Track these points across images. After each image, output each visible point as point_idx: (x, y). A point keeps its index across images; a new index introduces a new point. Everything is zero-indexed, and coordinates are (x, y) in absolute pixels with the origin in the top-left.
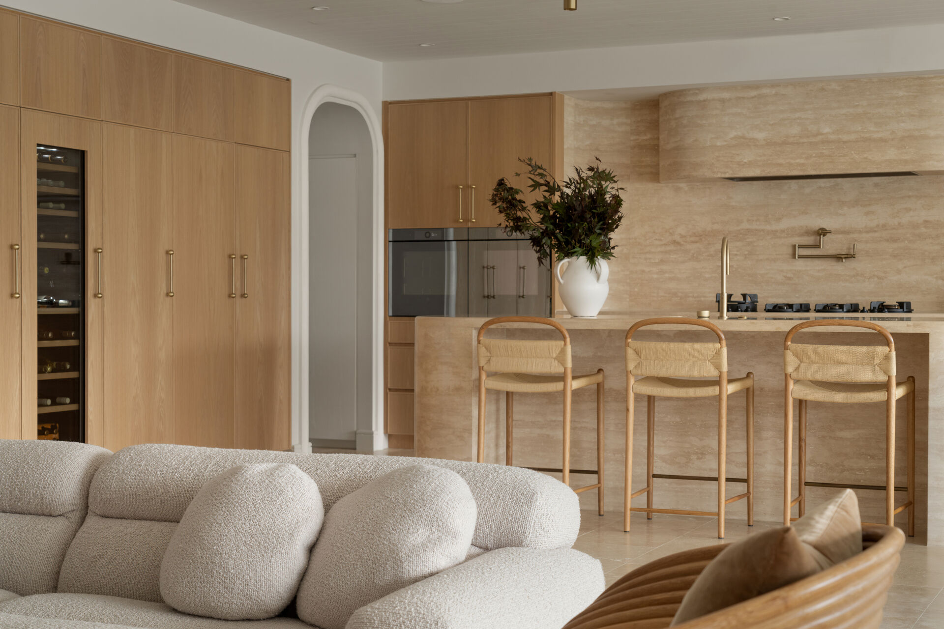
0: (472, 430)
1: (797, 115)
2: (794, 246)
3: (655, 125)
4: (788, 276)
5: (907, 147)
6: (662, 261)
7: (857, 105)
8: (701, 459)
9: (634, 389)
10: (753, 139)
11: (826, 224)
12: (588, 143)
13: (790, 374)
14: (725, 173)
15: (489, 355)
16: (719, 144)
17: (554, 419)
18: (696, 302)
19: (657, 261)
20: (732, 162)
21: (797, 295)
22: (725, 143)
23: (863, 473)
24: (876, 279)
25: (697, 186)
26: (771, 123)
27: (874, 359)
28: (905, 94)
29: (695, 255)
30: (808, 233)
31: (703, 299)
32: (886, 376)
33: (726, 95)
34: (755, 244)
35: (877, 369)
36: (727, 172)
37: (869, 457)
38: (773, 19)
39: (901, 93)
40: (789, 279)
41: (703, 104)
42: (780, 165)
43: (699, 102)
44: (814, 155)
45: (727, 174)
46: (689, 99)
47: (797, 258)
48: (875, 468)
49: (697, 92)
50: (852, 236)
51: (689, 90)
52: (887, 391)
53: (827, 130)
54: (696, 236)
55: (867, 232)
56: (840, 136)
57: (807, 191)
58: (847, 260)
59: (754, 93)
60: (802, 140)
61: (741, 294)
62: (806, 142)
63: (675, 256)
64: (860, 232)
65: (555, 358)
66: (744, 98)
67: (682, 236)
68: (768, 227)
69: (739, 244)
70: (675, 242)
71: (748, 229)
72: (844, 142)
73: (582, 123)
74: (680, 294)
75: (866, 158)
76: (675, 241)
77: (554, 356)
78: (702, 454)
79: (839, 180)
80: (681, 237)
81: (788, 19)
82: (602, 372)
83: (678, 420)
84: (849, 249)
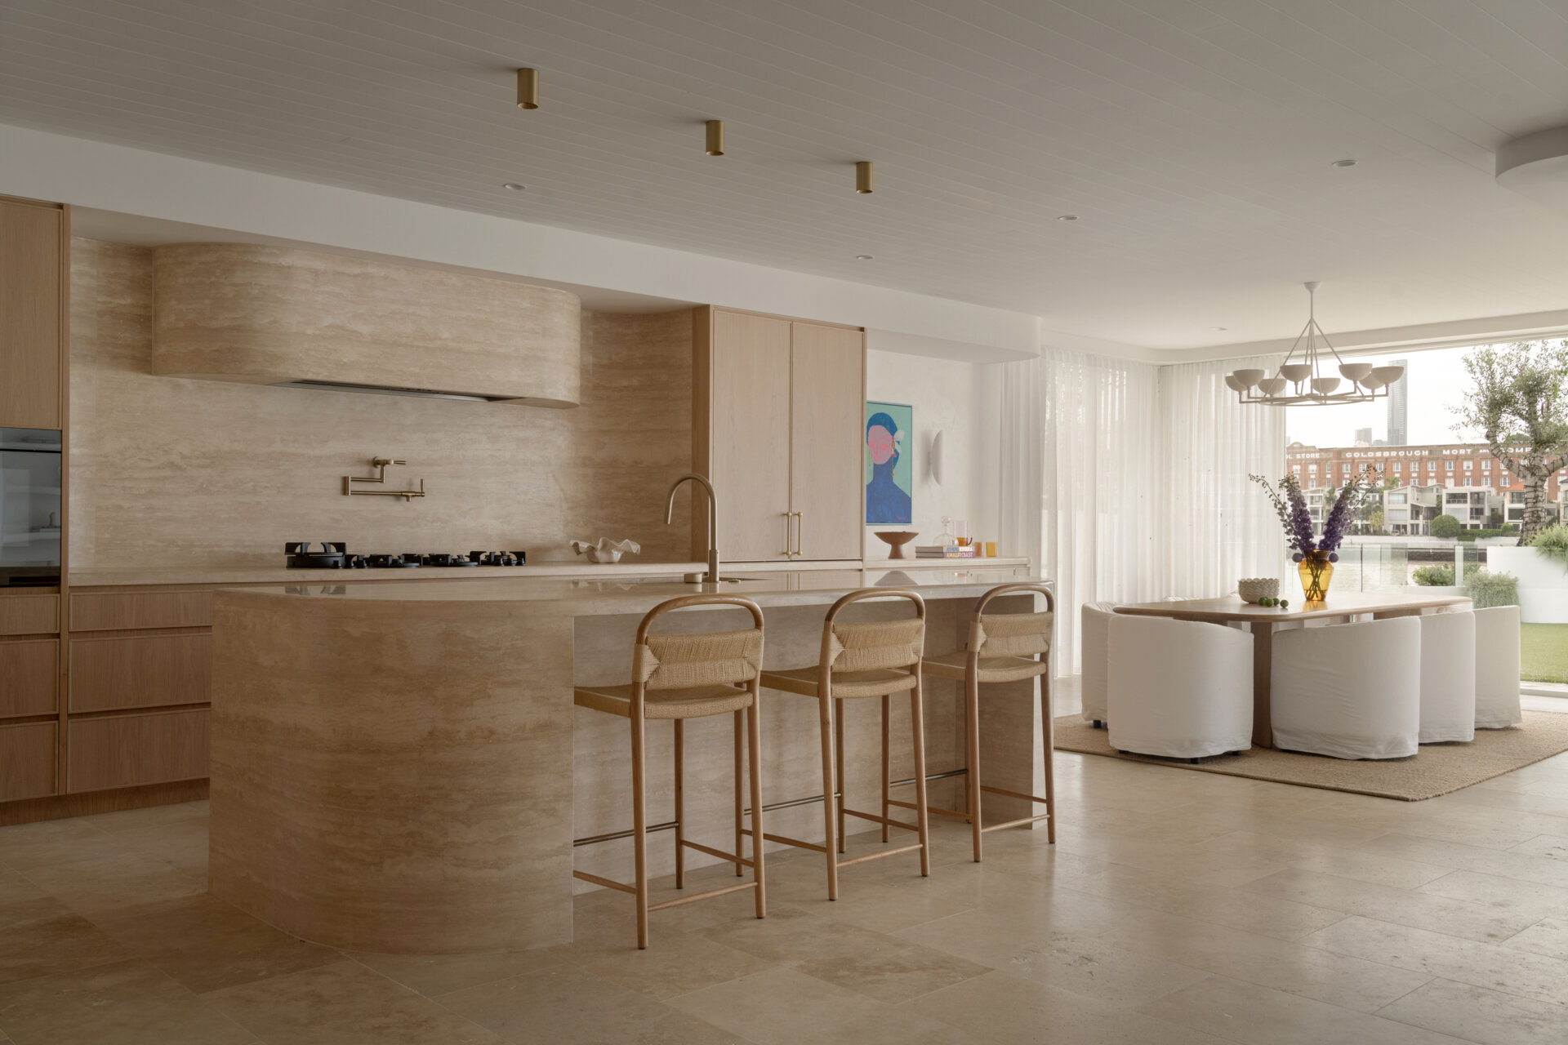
1: (411, 310)
5: (529, 369)
6: (152, 493)
7: (480, 310)
10: (356, 332)
11: (382, 452)
15: (655, 661)
16: (309, 331)
19: (143, 492)
20: (326, 359)
22: (318, 332)
26: (379, 314)
28: (529, 306)
29: (204, 486)
30: (361, 462)
31: (216, 549)
33: (320, 265)
34: (292, 474)
44: (431, 364)
47: (350, 494)
50: (414, 468)
54: (207, 458)
55: (431, 465)
56: (461, 345)
58: (413, 498)
60: (416, 343)
61: (327, 543)
62: (421, 347)
63: (172, 486)
64: (424, 464)
65: (745, 659)
66: (343, 274)
67: (184, 457)
68: (309, 452)
69: (269, 472)
70: (172, 465)
71: (281, 453)
72: (466, 353)
74: (181, 543)
76: (172, 463)
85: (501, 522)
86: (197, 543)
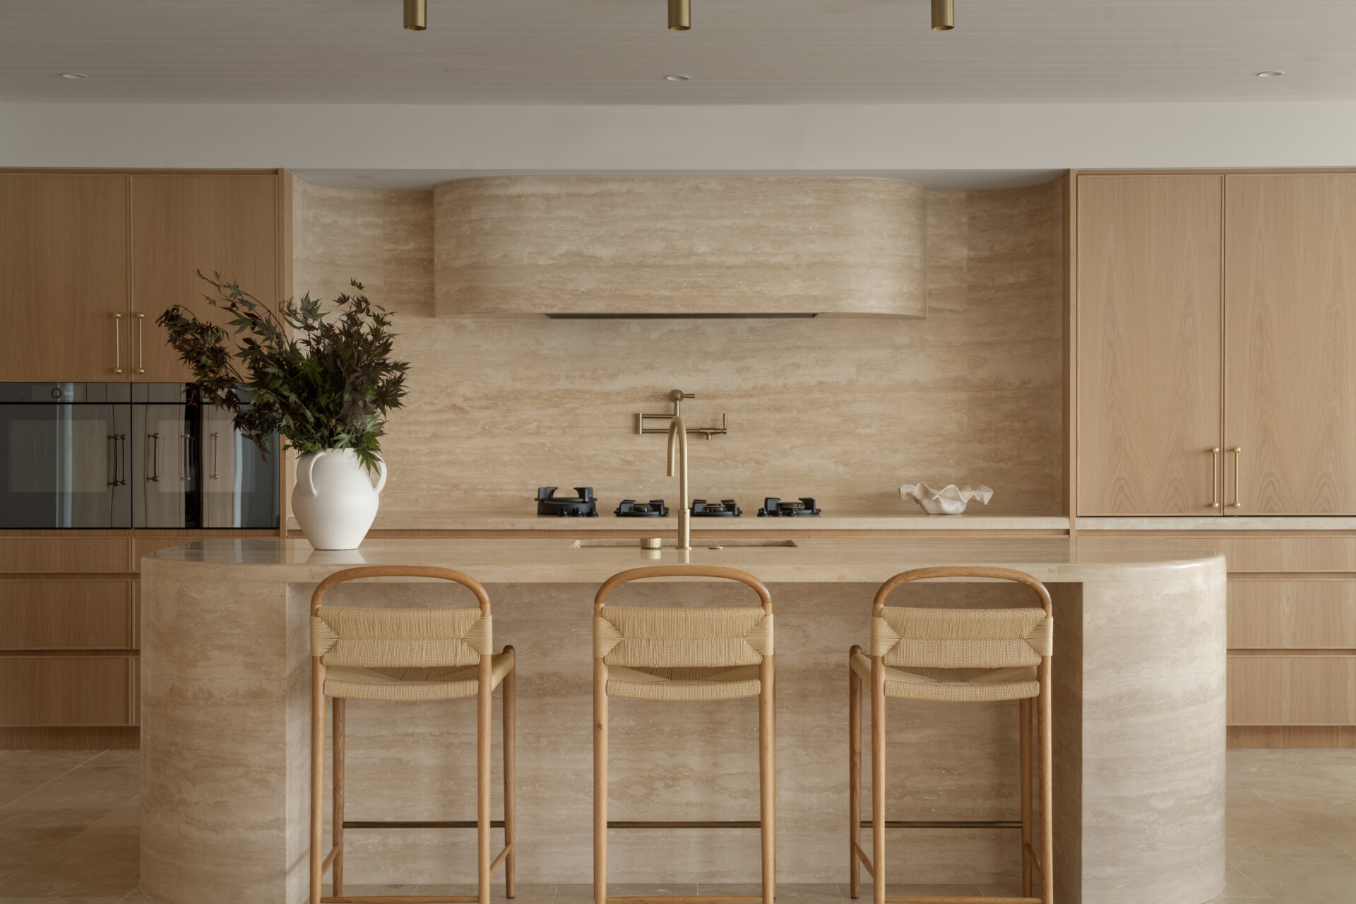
0: (285, 768)
1: (660, 225)
2: (636, 416)
3: (427, 229)
4: (627, 459)
5: (817, 279)
6: (436, 436)
7: (747, 215)
8: (671, 786)
9: (609, 688)
10: (594, 257)
11: (683, 384)
12: (319, 252)
13: (883, 658)
14: (552, 307)
15: (334, 635)
16: (542, 262)
17: (410, 730)
18: (489, 498)
19: (427, 435)
20: (562, 290)
21: (641, 487)
22: (552, 262)
23: (935, 798)
24: (753, 464)
25: (490, 323)
26: (622, 234)
27: (1021, 629)
28: (814, 201)
29: (487, 427)
30: (656, 397)
31: (499, 493)
32: (1038, 656)
33: (552, 189)
34: (578, 412)
35: (1025, 645)
36: (556, 306)
37: (944, 772)
38: (665, 77)
39: (808, 201)
40: (629, 463)
41: (516, 202)
42: (636, 297)
43: (510, 198)
44: (685, 284)
45: (555, 308)
46: (494, 191)
47: (641, 433)
48: (953, 788)
49: (506, 181)
50: (718, 401)
51: (494, 178)
52: (1039, 682)
53: (703, 249)
54: (489, 399)
55: (741, 397)
56: (723, 259)
57: (654, 335)
58: (714, 436)
59: (594, 189)
60: (666, 262)
61: (575, 489)
62: (672, 266)
63: (455, 429)
64: (730, 396)
65: (463, 640)
66: (579, 195)
67: (467, 399)
68: (597, 388)
69: (554, 411)
70: (455, 407)
71: (566, 390)
72: (729, 268)
73: (312, 220)
74: (464, 486)
75: (759, 292)
76: (455, 405)
77: (462, 635)
78: (674, 779)
79: (700, 321)
80: (464, 400)
81: (686, 79)
82: (512, 651)
83: (632, 723)
84: (715, 420)
85: (835, 462)
86: (479, 487)
